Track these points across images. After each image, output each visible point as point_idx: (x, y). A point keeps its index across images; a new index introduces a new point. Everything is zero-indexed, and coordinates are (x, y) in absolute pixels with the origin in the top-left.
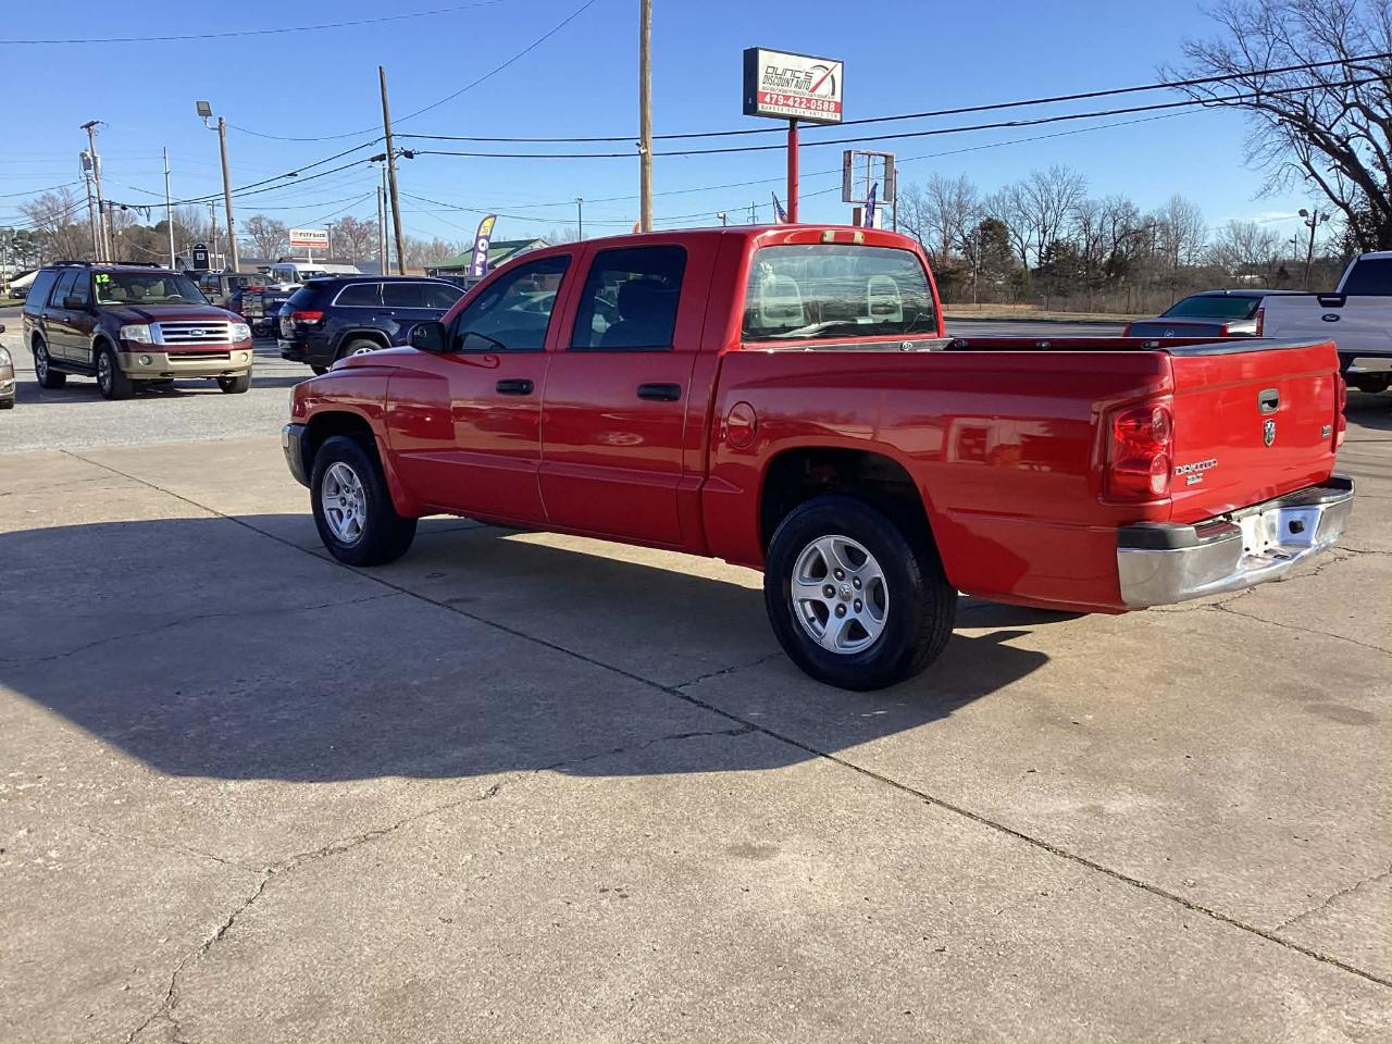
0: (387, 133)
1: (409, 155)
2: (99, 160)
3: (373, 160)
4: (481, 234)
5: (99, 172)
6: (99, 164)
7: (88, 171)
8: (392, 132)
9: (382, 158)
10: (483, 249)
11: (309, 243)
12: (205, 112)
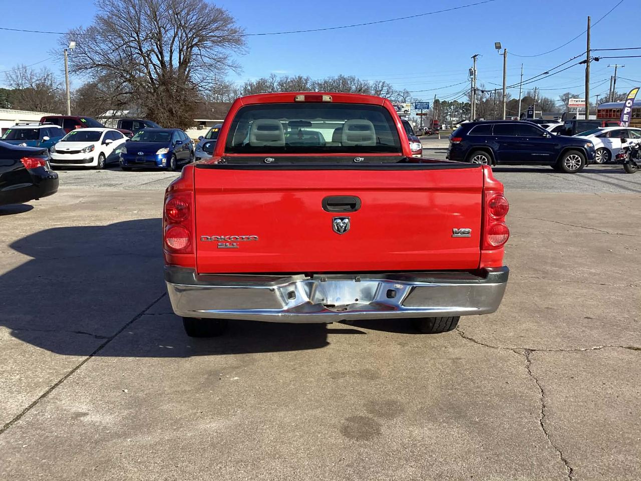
0: (588, 49)
1: (597, 59)
2: (476, 72)
3: (581, 63)
4: (628, 98)
5: (476, 77)
6: (476, 74)
7: (471, 77)
8: (590, 49)
9: (584, 62)
10: (629, 105)
11: (578, 105)
12: (498, 47)
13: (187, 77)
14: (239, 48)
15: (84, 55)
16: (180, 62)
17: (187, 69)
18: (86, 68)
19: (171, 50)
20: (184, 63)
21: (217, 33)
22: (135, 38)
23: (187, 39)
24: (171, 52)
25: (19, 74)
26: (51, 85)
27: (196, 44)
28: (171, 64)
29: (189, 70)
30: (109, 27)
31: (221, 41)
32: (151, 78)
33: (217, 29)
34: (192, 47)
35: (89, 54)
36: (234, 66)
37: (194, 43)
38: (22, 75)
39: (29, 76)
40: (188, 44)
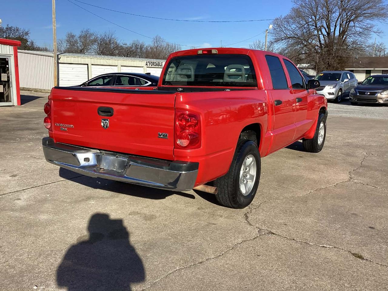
13: (344, 42)
14: (384, 20)
15: (282, 32)
16: (340, 32)
17: (345, 36)
18: (282, 40)
19: (336, 25)
20: (342, 33)
21: (369, 11)
22: (313, 20)
23: (347, 16)
24: (336, 26)
25: (256, 45)
26: (272, 50)
27: (353, 20)
28: (334, 34)
29: (346, 37)
30: (298, 14)
31: (372, 16)
32: (321, 44)
33: (369, 8)
34: (350, 22)
35: (284, 31)
36: (378, 32)
37: (351, 19)
38: (258, 45)
39: (261, 46)
40: (347, 20)
